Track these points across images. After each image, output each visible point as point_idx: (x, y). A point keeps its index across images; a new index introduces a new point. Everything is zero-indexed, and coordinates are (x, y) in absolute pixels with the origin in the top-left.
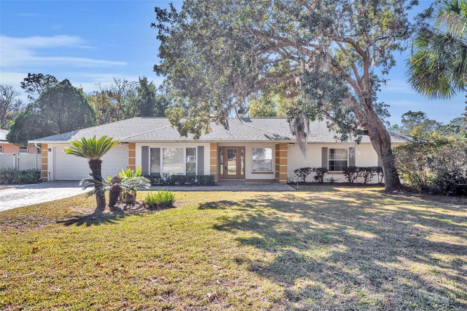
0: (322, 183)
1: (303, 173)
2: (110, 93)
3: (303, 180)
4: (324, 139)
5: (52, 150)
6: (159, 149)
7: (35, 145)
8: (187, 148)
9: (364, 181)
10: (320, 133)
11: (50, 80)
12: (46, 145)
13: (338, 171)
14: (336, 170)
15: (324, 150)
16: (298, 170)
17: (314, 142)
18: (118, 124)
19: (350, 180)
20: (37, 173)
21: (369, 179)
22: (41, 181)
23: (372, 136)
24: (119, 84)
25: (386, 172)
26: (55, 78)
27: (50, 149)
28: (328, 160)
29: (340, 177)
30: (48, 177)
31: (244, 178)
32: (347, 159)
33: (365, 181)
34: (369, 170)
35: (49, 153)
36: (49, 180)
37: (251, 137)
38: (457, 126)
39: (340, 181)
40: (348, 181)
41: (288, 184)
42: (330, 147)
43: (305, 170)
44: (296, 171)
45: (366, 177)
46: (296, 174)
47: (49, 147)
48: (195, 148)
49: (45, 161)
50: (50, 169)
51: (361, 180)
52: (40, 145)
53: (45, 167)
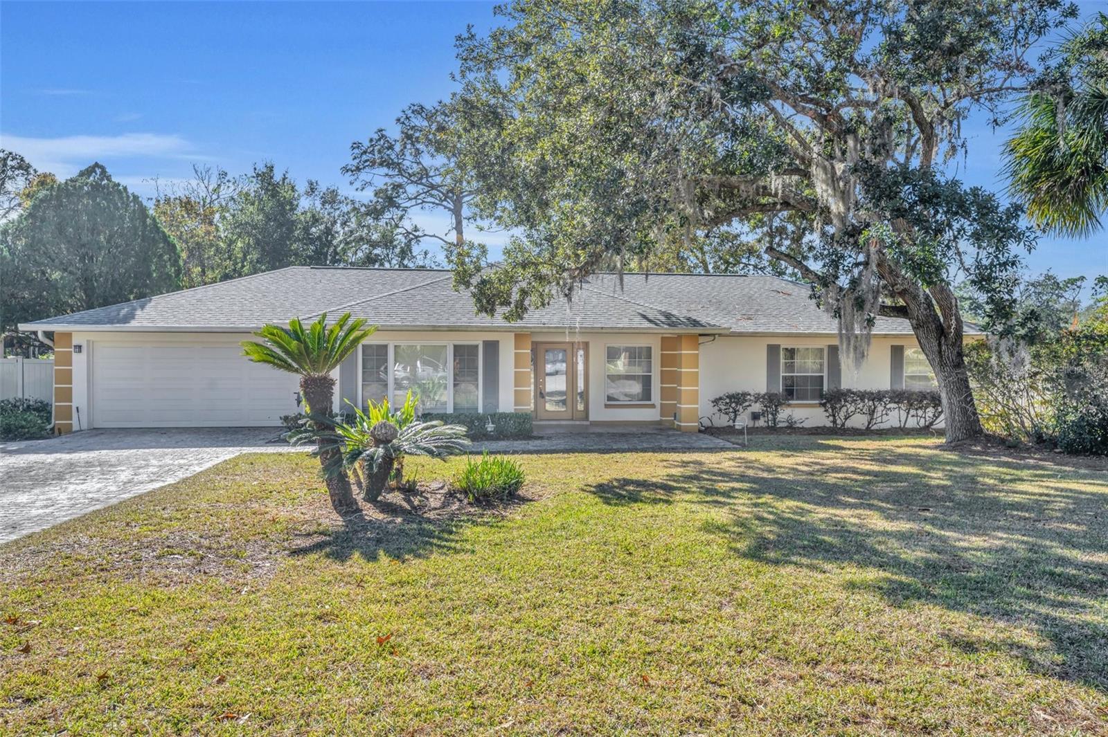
0: (773, 429)
1: (733, 405)
2: (189, 202)
3: (731, 423)
4: (773, 325)
5: (84, 349)
6: (386, 347)
7: (40, 335)
8: (455, 346)
9: (866, 424)
10: (757, 310)
11: (9, 163)
12: (68, 335)
13: (802, 399)
14: (798, 399)
15: (773, 350)
16: (721, 399)
17: (753, 333)
18: (253, 283)
19: (834, 422)
20: (43, 409)
21: (879, 420)
22: (55, 433)
23: (918, 320)
24: (206, 182)
25: (951, 404)
26: (22, 160)
27: (80, 347)
28: (782, 374)
29: (809, 414)
30: (75, 422)
31: (587, 418)
32: (821, 370)
33: (869, 423)
34: (878, 397)
35: (75, 356)
36: (75, 428)
37: (614, 319)
38: (970, 298)
39: (807, 425)
40: (831, 425)
41: (700, 431)
42: (785, 344)
43: (737, 399)
44: (716, 402)
45: (872, 412)
46: (716, 408)
47: (75, 342)
48: (477, 346)
49: (67, 377)
50: (79, 398)
51: (859, 421)
52: (49, 335)
53: (67, 395)
